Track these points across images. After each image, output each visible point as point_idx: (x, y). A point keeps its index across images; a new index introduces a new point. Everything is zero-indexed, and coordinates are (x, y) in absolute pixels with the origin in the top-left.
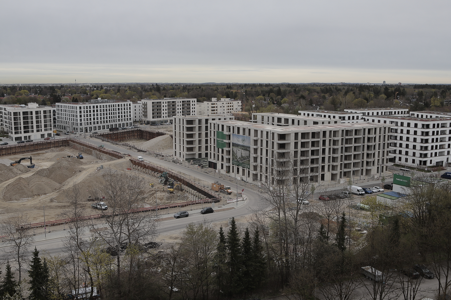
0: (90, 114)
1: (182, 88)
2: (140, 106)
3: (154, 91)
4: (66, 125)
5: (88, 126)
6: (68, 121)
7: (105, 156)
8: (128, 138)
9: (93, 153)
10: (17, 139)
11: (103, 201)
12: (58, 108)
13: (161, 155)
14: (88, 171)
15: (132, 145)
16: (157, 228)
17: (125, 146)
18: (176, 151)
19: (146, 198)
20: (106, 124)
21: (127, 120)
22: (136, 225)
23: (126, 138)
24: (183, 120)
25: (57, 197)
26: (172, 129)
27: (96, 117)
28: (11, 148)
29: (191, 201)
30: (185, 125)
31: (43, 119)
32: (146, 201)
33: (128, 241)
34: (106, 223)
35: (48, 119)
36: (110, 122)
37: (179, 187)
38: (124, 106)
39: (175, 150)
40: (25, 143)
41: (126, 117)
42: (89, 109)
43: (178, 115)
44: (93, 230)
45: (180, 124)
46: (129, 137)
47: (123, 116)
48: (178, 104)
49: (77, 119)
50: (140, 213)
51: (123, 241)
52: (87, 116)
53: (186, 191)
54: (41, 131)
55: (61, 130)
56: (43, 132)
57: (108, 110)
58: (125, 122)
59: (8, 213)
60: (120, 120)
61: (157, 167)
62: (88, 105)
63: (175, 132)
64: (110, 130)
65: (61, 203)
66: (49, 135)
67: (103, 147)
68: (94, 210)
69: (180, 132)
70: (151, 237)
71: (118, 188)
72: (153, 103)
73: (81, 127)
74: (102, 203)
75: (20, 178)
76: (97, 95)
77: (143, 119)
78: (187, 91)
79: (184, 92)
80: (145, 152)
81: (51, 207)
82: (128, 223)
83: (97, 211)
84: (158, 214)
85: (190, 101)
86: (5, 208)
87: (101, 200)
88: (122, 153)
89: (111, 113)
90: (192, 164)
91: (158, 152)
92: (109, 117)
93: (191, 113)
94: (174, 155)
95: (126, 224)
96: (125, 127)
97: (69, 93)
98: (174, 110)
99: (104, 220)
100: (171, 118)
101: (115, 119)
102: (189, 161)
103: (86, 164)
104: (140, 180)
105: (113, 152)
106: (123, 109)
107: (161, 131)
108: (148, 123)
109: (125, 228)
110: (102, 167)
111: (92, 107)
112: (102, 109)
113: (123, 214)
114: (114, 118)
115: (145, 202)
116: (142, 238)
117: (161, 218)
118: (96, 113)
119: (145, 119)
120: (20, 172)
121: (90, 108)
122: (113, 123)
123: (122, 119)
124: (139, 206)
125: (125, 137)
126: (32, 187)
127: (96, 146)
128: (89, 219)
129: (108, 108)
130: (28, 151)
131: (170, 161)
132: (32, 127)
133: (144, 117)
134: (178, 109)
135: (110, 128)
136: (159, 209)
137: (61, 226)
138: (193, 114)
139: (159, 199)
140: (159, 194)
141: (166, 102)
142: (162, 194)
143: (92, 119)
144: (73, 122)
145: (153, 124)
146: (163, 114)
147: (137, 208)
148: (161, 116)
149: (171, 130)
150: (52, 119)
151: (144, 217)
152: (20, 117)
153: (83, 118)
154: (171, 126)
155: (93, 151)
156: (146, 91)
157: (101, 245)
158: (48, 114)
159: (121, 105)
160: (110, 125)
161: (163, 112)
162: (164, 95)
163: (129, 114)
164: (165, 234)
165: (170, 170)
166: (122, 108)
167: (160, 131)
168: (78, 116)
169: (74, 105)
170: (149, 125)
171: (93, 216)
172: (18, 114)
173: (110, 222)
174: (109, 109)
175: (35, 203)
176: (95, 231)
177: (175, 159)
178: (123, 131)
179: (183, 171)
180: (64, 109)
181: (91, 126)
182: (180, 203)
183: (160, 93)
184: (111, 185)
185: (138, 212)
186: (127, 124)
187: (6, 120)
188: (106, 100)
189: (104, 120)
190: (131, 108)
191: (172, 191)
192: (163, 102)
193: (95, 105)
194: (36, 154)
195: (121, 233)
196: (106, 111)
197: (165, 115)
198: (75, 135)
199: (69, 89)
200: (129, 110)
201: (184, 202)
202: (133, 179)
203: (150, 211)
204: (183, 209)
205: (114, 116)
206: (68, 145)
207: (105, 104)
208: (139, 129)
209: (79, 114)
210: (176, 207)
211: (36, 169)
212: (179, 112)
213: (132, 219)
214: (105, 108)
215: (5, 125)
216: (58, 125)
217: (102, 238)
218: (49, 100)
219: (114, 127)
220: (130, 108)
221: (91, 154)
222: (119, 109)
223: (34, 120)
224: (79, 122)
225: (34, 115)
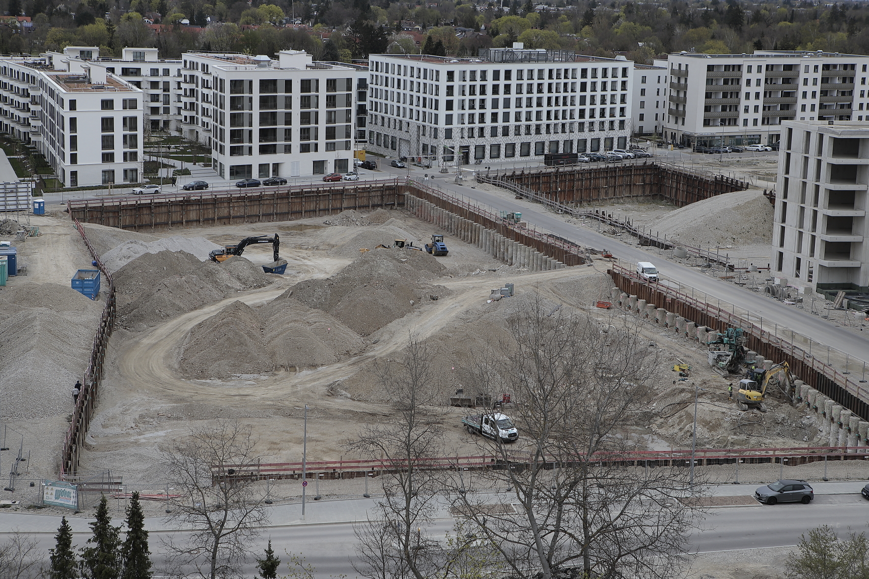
0: (483, 101)
1: (825, 14)
2: (662, 80)
3: (719, 22)
4: (398, 134)
5: (473, 143)
6: (407, 119)
7: (521, 253)
8: (607, 194)
9: (483, 237)
10: (236, 171)
11: (502, 410)
12: (374, 73)
13: (724, 265)
14: (460, 298)
15: (622, 220)
16: (689, 531)
17: (595, 222)
18: (781, 254)
19: (656, 415)
20: (533, 139)
21: (612, 128)
22: (615, 511)
23: (602, 192)
24: (821, 136)
25: (352, 380)
26: (773, 171)
27: (501, 111)
28: (215, 202)
29: (827, 444)
30: (828, 158)
31: (323, 110)
32: (654, 427)
33: (579, 563)
34: (509, 490)
35: (341, 108)
36: (548, 132)
37: (784, 389)
38: (605, 75)
39: (781, 250)
40: (262, 186)
41: (608, 118)
42: (478, 83)
43: (803, 119)
44: (461, 510)
45: (807, 150)
46: (611, 191)
47: (597, 113)
48: (806, 76)
49: (436, 115)
50: (630, 468)
51: (561, 563)
52: (472, 107)
53: (809, 405)
54: (316, 150)
55: (382, 150)
56: (322, 154)
57: (545, 88)
58: (602, 135)
59: (192, 417)
60: (587, 125)
61: (708, 305)
62: (479, 68)
63: (787, 180)
64: (549, 160)
65: (363, 405)
66: (341, 164)
67: (518, 220)
68: (471, 439)
69: (804, 184)
70: (665, 561)
71: (560, 371)
72: (710, 68)
73: (448, 143)
74: (500, 417)
75: (238, 306)
76: (510, 31)
77: (670, 125)
78: (845, 26)
79: (834, 31)
80: (667, 247)
81: (327, 414)
82: (585, 498)
83: (481, 442)
84: (696, 480)
85: (853, 66)
86: (182, 400)
87: (498, 406)
88: (584, 245)
89: (557, 98)
90: (841, 308)
91: (712, 251)
92: (549, 112)
93: (856, 113)
94: (774, 265)
95: (578, 503)
96: (602, 152)
97: (417, 23)
98: (787, 100)
99: (502, 477)
100: (774, 129)
101: (568, 120)
102: (831, 294)
103: (454, 274)
104: (640, 347)
105: (551, 241)
106: (599, 87)
107: (732, 176)
108: (686, 142)
109: (573, 515)
110: (509, 291)
111: (490, 76)
112: (525, 82)
113: (570, 465)
114: (564, 118)
115: (650, 431)
116: (631, 558)
117: (708, 494)
118: (501, 96)
119: (675, 127)
120: (238, 285)
121: (484, 78)
122: (561, 137)
123: (592, 124)
124: (630, 443)
125: (597, 189)
126: (273, 338)
127: (493, 212)
128: (451, 468)
129: (546, 82)
130: (268, 216)
131: (756, 290)
132: (288, 133)
133: (673, 120)
134: (805, 94)
135: (546, 152)
136: (700, 462)
137: (355, 481)
138: (860, 118)
139: (706, 423)
140: (704, 408)
141: (760, 67)
142: (716, 408)
143: (488, 118)
144: (424, 126)
145: (705, 145)
146: (746, 110)
147: (623, 449)
148: (735, 120)
149: (772, 175)
150: (354, 109)
151: (645, 485)
152: (251, 99)
153: (456, 112)
154: (772, 157)
155: (485, 233)
156: (688, 21)
157: (485, 565)
158: (341, 93)
159: (595, 70)
160: (547, 144)
161: (747, 103)
162: (755, 40)
163: (618, 106)
164: (718, 555)
165: (753, 321)
166: (594, 84)
167: (726, 175)
168: (442, 105)
169: (430, 66)
170: (690, 150)
171: (465, 461)
172: (246, 86)
173: (524, 488)
174: (550, 85)
175: (280, 393)
176: (470, 512)
177: (777, 281)
178: (594, 166)
179: (803, 329)
180: (396, 77)
181: (480, 141)
182: (783, 450)
183: (740, 31)
184: (536, 354)
185: (623, 463)
186: (608, 143)
187: (206, 105)
188: (542, 51)
189: (528, 123)
190: (629, 86)
191: (753, 399)
192: (750, 68)
193: (502, 68)
194: (294, 228)
195: (557, 531)
196: (540, 91)
197: (751, 115)
198: (427, 171)
199: (418, 8)
200: (619, 93)
201: (797, 446)
202: (615, 341)
203: (666, 463)
204: (794, 473)
205: (564, 112)
206: (401, 205)
207: (536, 67)
208: (649, 161)
209: (443, 98)
210: (768, 460)
211: (290, 278)
212: (808, 108)
213: (600, 486)
214: (535, 82)
215: (203, 123)
216: (371, 133)
217: (489, 541)
218: (349, 43)
219: (561, 151)
220: (624, 83)
221: (473, 240)
222: (583, 87)
223: (296, 110)
224: (442, 125)
225: (296, 94)
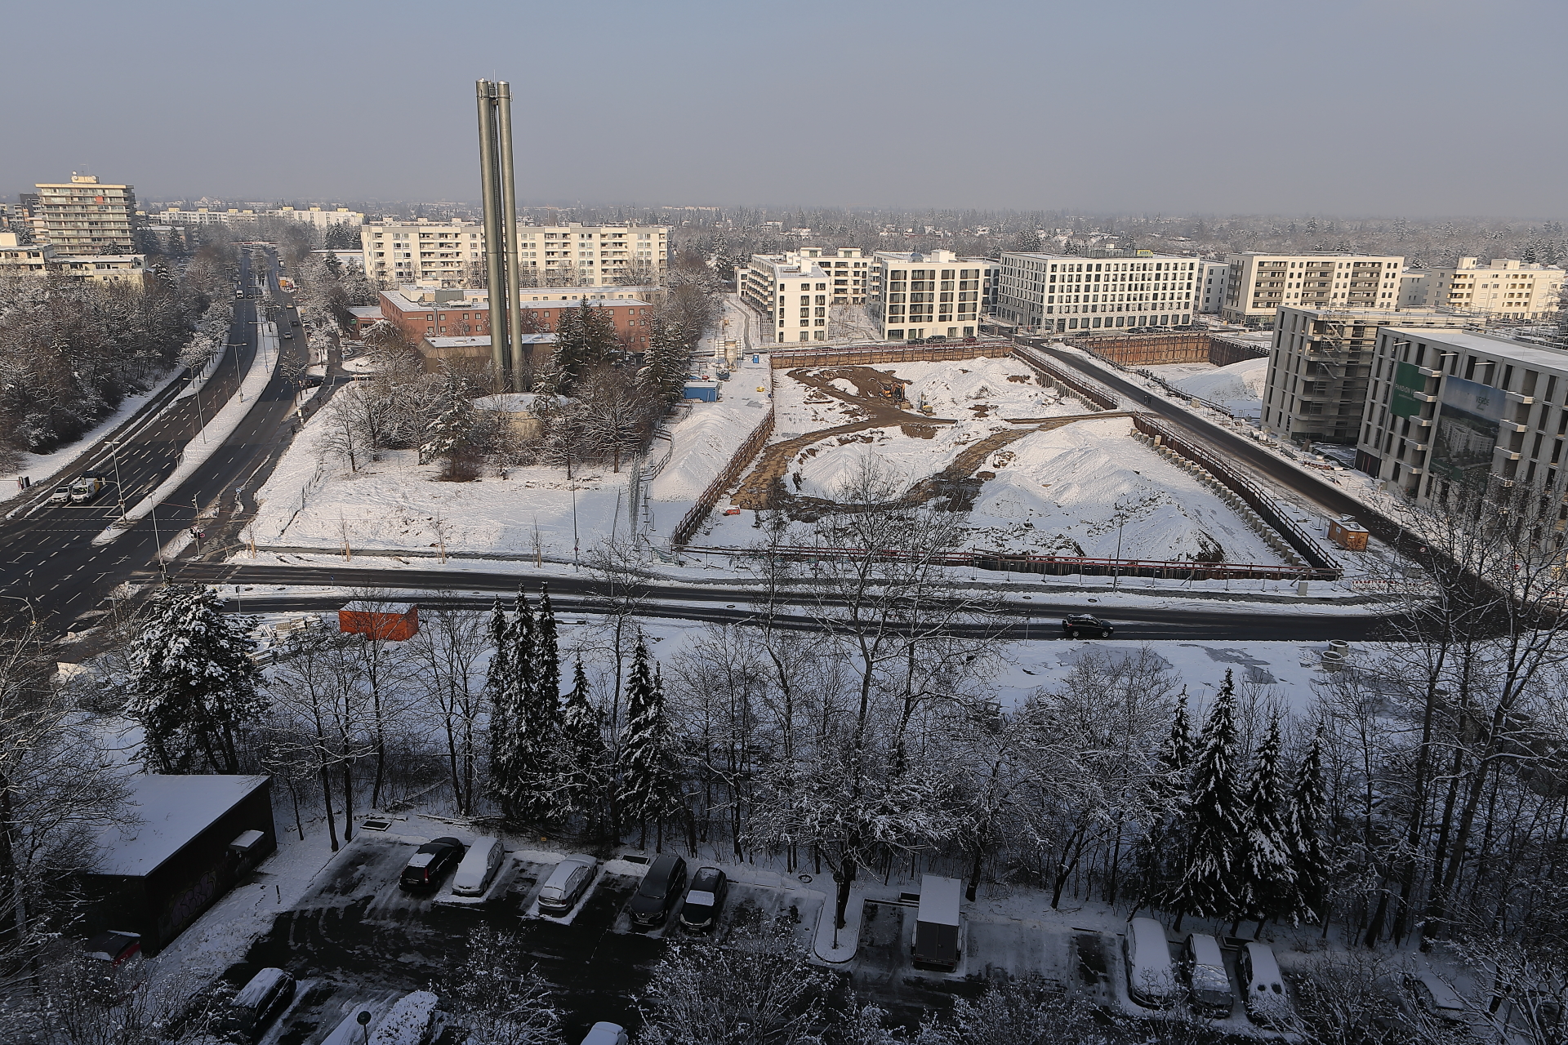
4: (1018, 309)
5: (1068, 317)
6: (1024, 299)
10: (892, 333)
12: (1004, 266)
13: (1226, 415)
15: (1159, 377)
17: (1140, 377)
18: (1269, 408)
20: (1115, 315)
21: (1178, 307)
23: (1163, 354)
24: (1305, 318)
27: (1091, 293)
30: (1309, 336)
31: (957, 291)
35: (970, 291)
36: (1127, 309)
38: (1176, 268)
39: (1269, 405)
42: (1075, 273)
45: (1294, 329)
46: (1169, 354)
47: (1166, 297)
48: (1340, 271)
49: (1043, 296)
52: (1069, 291)
54: (951, 320)
56: (954, 323)
57: (1127, 278)
58: (1170, 313)
60: (1158, 305)
62: (1076, 263)
66: (968, 331)
69: (1290, 355)
72: (1261, 264)
73: (1049, 317)
77: (1227, 306)
80: (1187, 399)
85: (1380, 264)
89: (1136, 285)
91: (1217, 403)
93: (1379, 300)
106: (1169, 277)
108: (1238, 319)
111: (1084, 268)
112: (1112, 273)
118: (1093, 283)
121: (1079, 270)
122: (1137, 314)
123: (1163, 304)
125: (1160, 353)
132: (931, 308)
133: (1230, 301)
135: (1125, 325)
141: (1301, 264)
143: (1081, 299)
150: (980, 291)
152: (905, 283)
153: (1057, 294)
158: (971, 279)
166: (1166, 275)
168: (1047, 289)
174: (1131, 275)
177: (1263, 429)
180: (1018, 269)
181: (1075, 316)
186: (1174, 319)
190: (1194, 276)
192: (1293, 265)
193: (1094, 262)
196: (1123, 279)
200: (1186, 282)
207: (1121, 262)
209: (1048, 284)
214: (1120, 273)
219: (1137, 324)
220: (1190, 275)
222: (1158, 277)
223: (937, 292)
224: (1046, 303)
225: (938, 280)
